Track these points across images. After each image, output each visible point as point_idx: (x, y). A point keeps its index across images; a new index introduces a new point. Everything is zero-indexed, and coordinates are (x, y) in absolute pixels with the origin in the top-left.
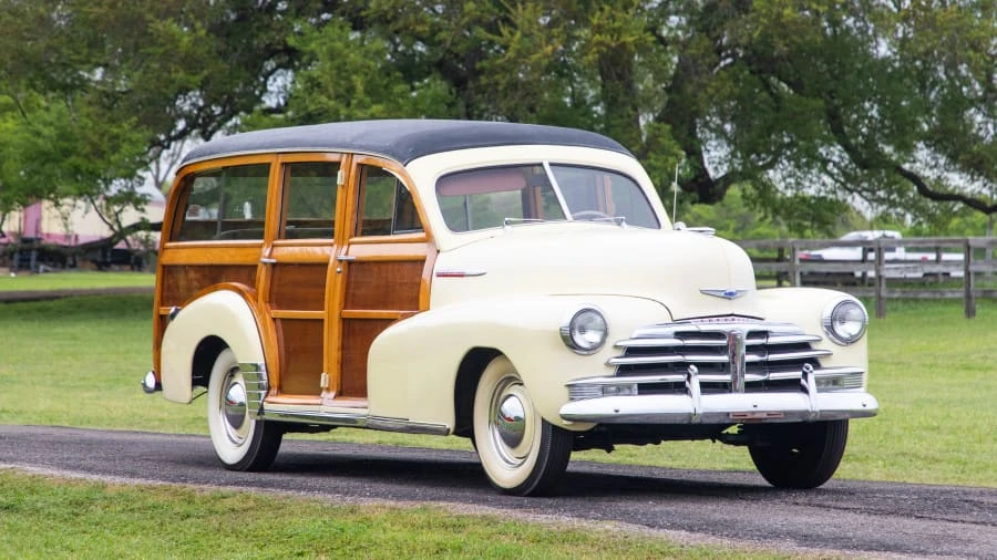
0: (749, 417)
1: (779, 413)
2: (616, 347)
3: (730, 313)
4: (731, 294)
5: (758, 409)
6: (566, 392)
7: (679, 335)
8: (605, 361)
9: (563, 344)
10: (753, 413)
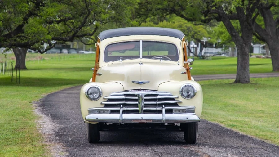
0: (139, 121)
1: (150, 120)
2: (104, 99)
3: (140, 88)
4: (141, 83)
5: (143, 119)
6: (88, 112)
7: (125, 95)
8: (100, 103)
9: (86, 97)
10: (141, 120)
